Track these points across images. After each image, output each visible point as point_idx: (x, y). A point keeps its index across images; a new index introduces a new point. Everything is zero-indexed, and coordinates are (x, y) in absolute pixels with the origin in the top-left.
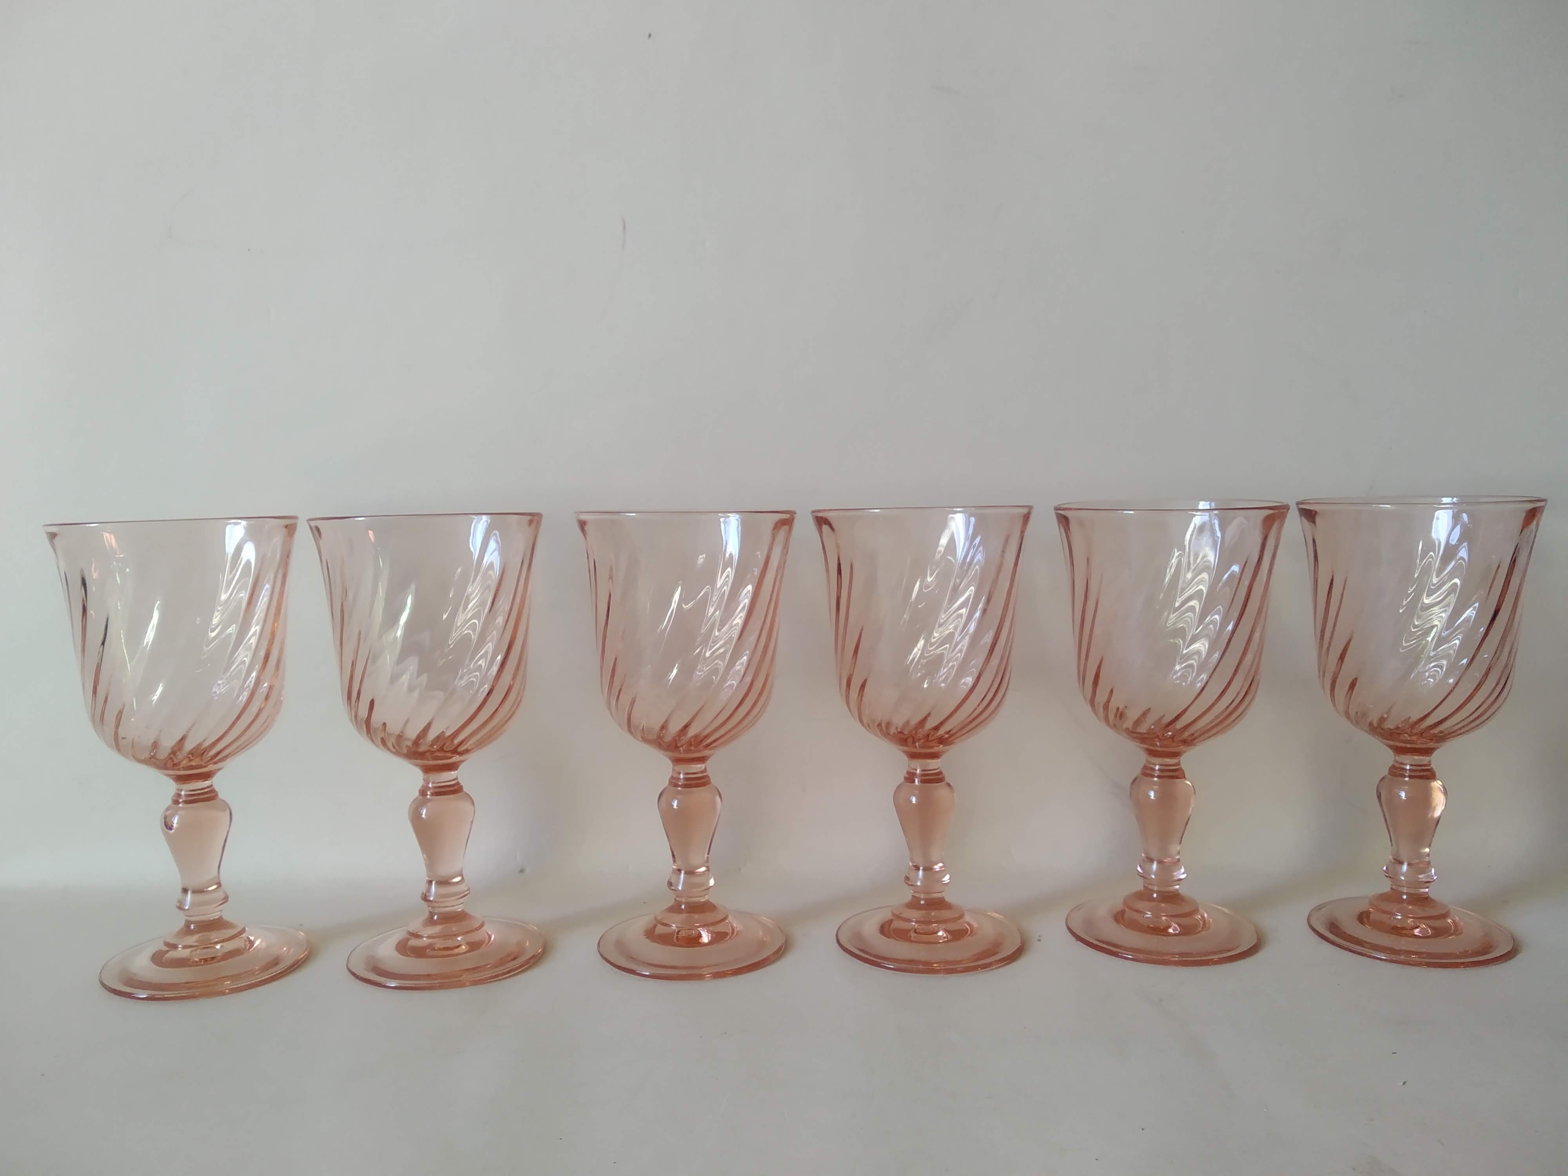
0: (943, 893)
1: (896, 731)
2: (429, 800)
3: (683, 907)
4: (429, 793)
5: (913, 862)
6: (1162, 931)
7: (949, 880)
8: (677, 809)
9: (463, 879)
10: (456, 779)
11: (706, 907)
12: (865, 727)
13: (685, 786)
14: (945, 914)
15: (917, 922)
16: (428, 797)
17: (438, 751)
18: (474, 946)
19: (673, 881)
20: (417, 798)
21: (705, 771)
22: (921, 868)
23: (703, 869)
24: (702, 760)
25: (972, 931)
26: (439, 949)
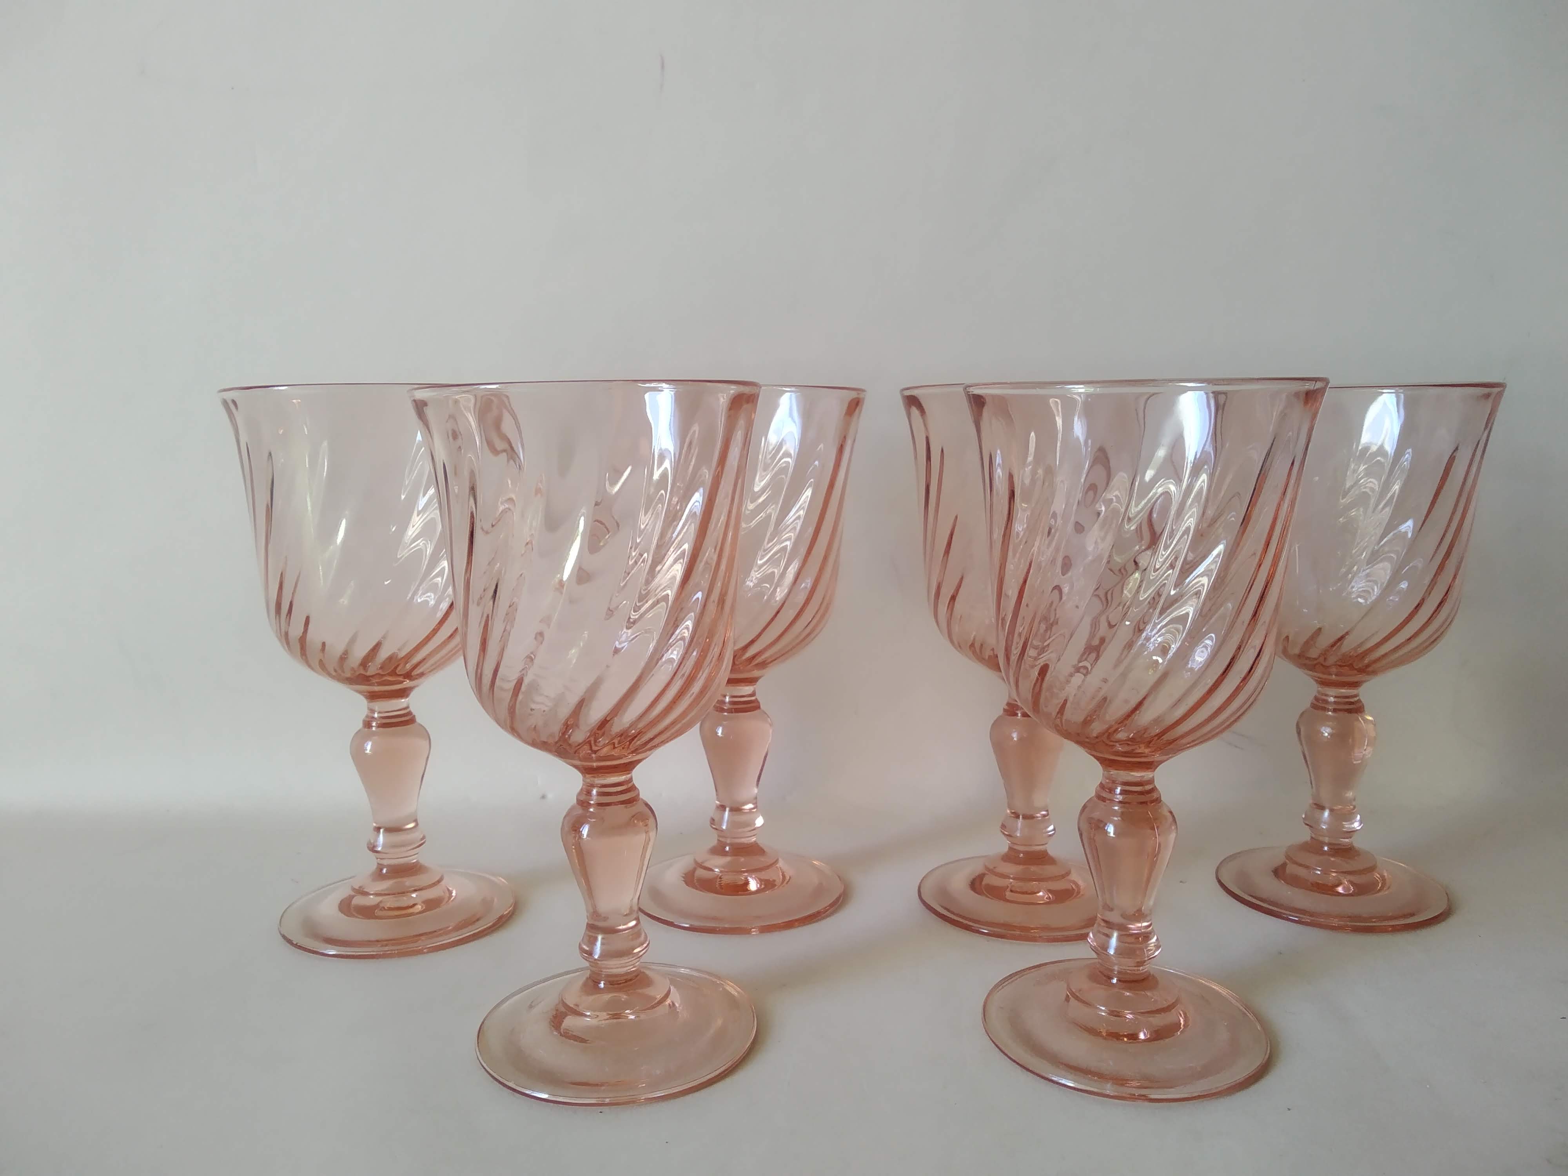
0: (1046, 845)
1: (992, 654)
2: (374, 734)
3: (727, 849)
4: (374, 724)
5: (1010, 808)
6: (1328, 889)
7: (1053, 832)
8: (721, 737)
9: (417, 825)
10: (407, 707)
11: (754, 850)
12: (956, 648)
13: (730, 711)
14: (1049, 870)
15: (1014, 879)
16: (374, 729)
17: (390, 674)
18: (432, 904)
19: (716, 819)
20: (359, 731)
21: (753, 694)
22: (1021, 817)
23: (750, 806)
24: (752, 681)
25: (1079, 892)
26: (390, 909)
